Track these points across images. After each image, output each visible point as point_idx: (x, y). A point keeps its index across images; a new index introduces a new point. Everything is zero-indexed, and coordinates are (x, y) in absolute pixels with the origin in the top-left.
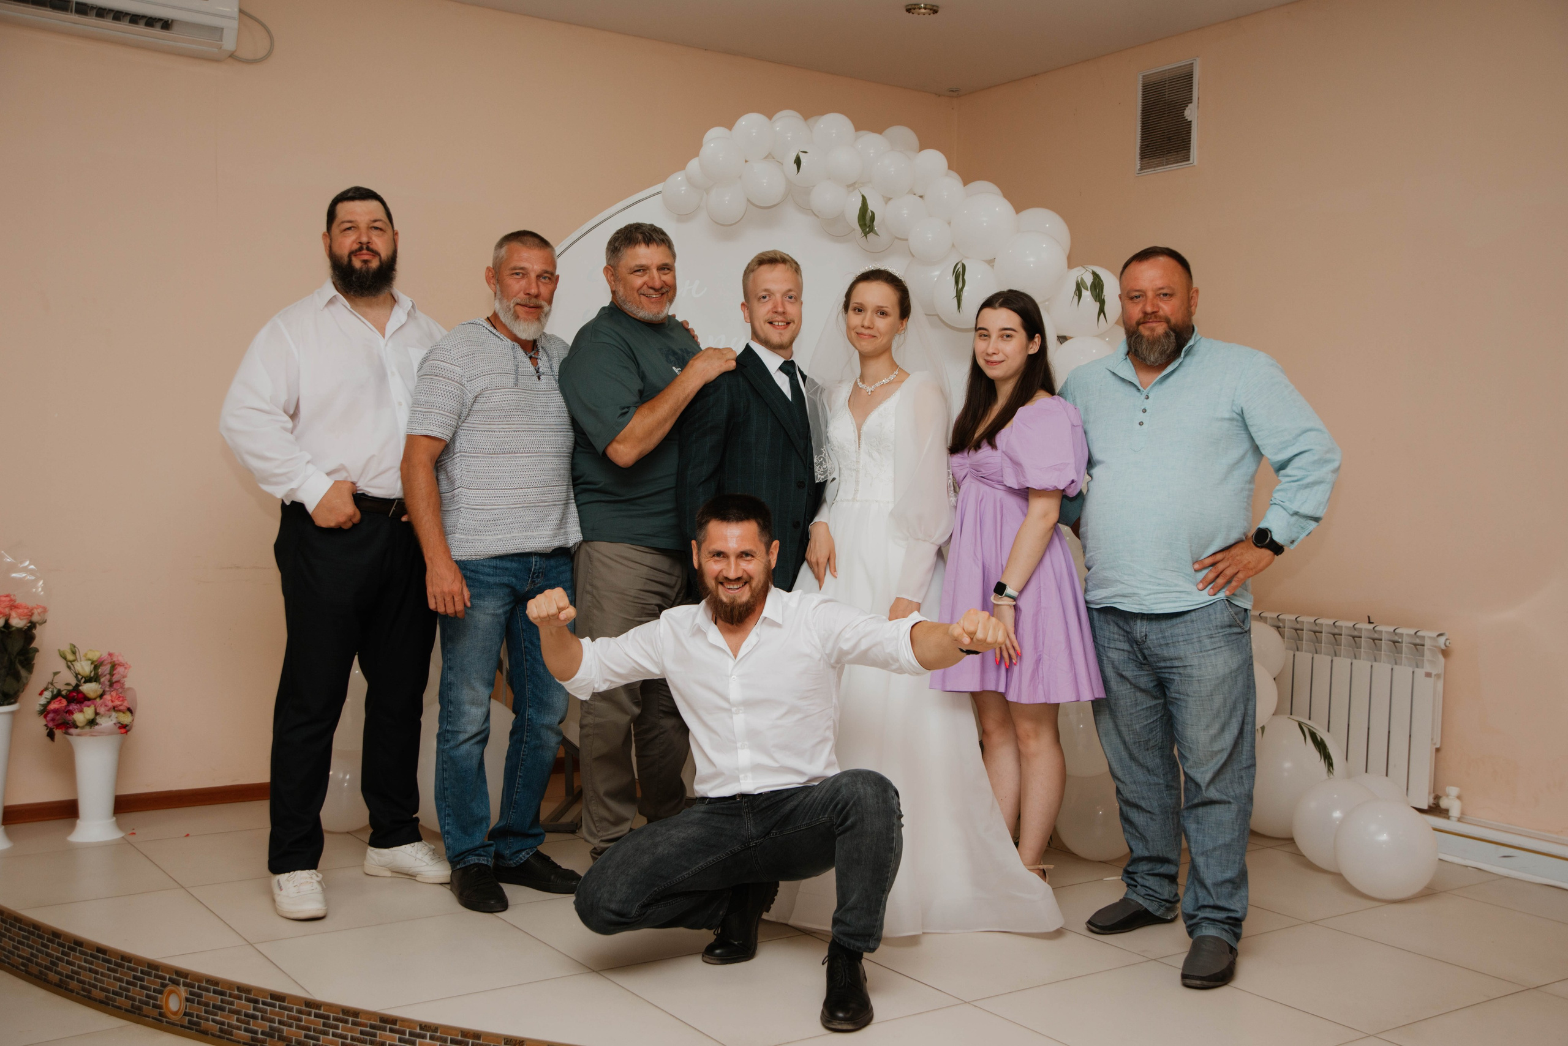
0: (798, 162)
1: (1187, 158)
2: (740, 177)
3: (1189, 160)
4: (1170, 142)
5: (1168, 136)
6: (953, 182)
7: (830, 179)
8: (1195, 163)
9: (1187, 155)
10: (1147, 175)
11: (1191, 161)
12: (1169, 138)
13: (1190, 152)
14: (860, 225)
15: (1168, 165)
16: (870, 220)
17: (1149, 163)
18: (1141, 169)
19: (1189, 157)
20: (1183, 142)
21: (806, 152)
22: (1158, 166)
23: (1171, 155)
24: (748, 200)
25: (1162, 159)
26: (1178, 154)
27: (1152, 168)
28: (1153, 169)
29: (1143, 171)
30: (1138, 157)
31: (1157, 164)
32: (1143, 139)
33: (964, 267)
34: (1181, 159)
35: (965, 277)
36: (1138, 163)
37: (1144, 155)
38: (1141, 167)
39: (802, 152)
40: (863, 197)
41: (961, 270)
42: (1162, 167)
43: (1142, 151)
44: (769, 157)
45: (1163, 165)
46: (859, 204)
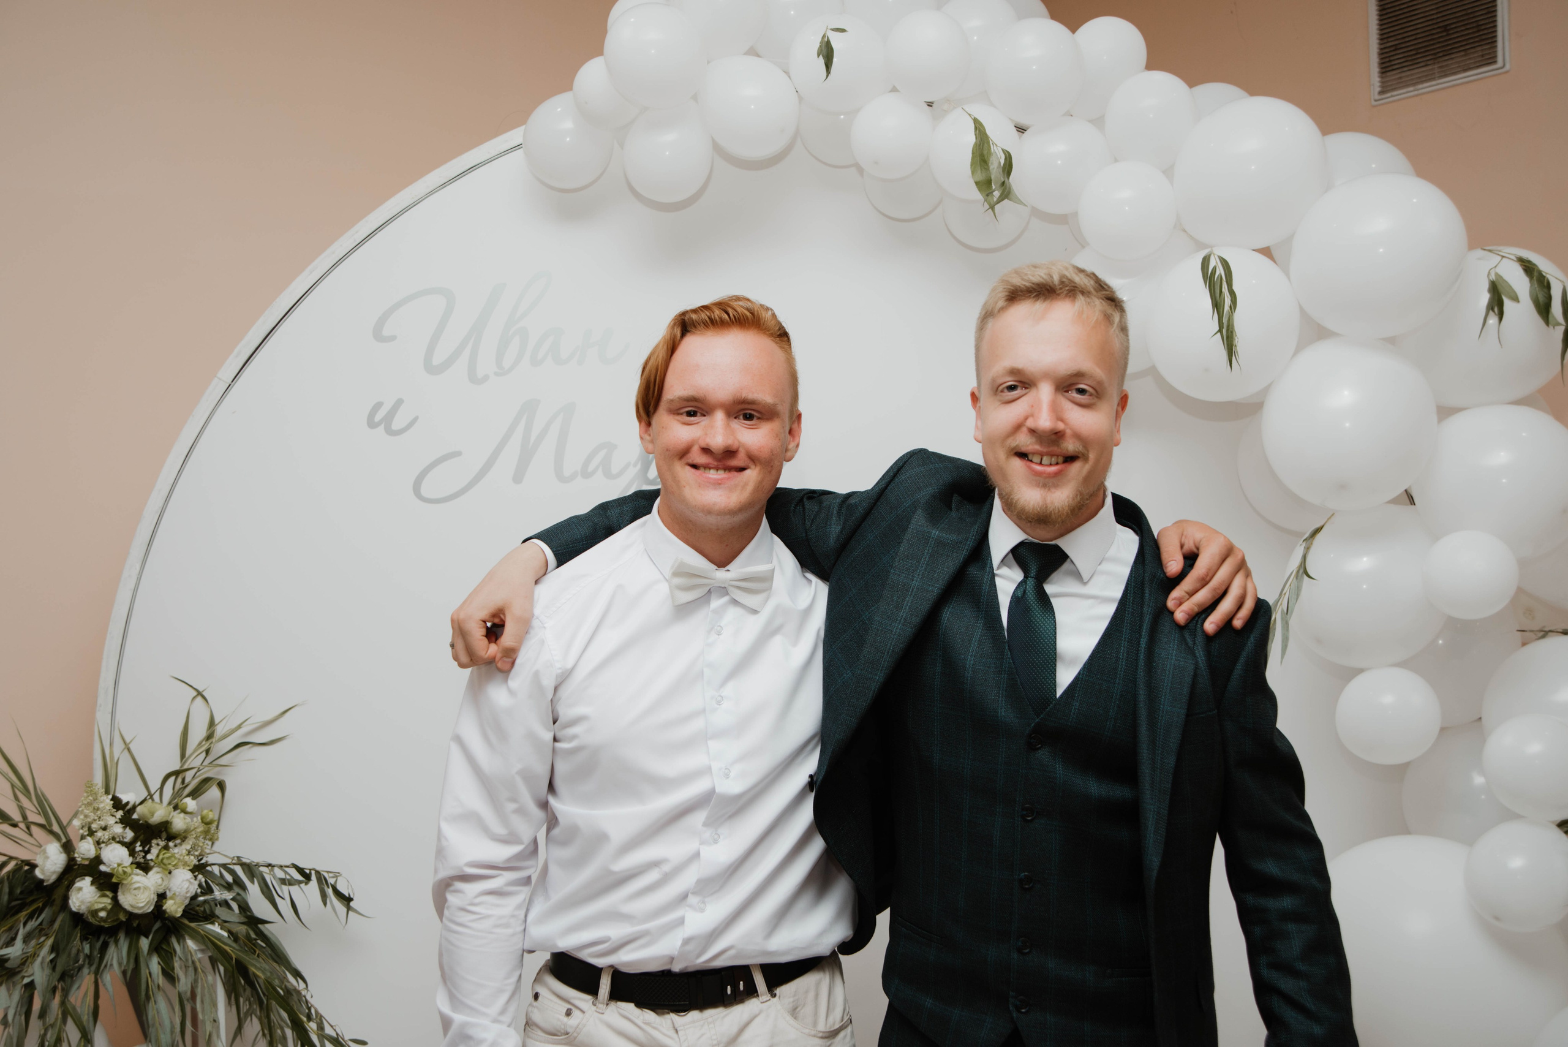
0: (827, 53)
1: (1490, 59)
2: (695, 98)
3: (1495, 62)
4: (1448, 35)
5: (1441, 24)
6: (1165, 82)
7: (894, 90)
8: (1507, 67)
9: (1489, 53)
10: (1399, 100)
11: (1500, 63)
12: (1446, 29)
13: (1496, 46)
14: (977, 183)
15: (1446, 76)
16: (1003, 171)
17: (1400, 78)
18: (1381, 93)
19: (1496, 57)
20: (1479, 31)
21: (843, 31)
22: (1422, 82)
23: (1452, 59)
24: (717, 148)
25: (1430, 67)
26: (1465, 55)
27: (1408, 86)
28: (1411, 89)
29: (1389, 95)
30: (1375, 69)
31: (1419, 78)
32: (1383, 37)
33: (1225, 264)
34: (1475, 63)
35: (1235, 288)
36: (1376, 79)
37: (1387, 65)
38: (1382, 87)
39: (833, 30)
40: (976, 121)
41: (1220, 271)
42: (1434, 83)
43: (1382, 59)
44: (753, 52)
45: (1434, 79)
46: (971, 139)
